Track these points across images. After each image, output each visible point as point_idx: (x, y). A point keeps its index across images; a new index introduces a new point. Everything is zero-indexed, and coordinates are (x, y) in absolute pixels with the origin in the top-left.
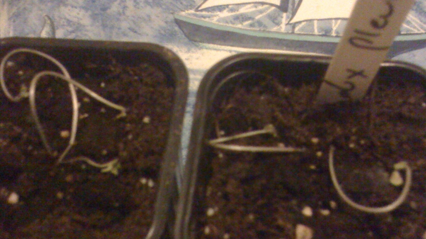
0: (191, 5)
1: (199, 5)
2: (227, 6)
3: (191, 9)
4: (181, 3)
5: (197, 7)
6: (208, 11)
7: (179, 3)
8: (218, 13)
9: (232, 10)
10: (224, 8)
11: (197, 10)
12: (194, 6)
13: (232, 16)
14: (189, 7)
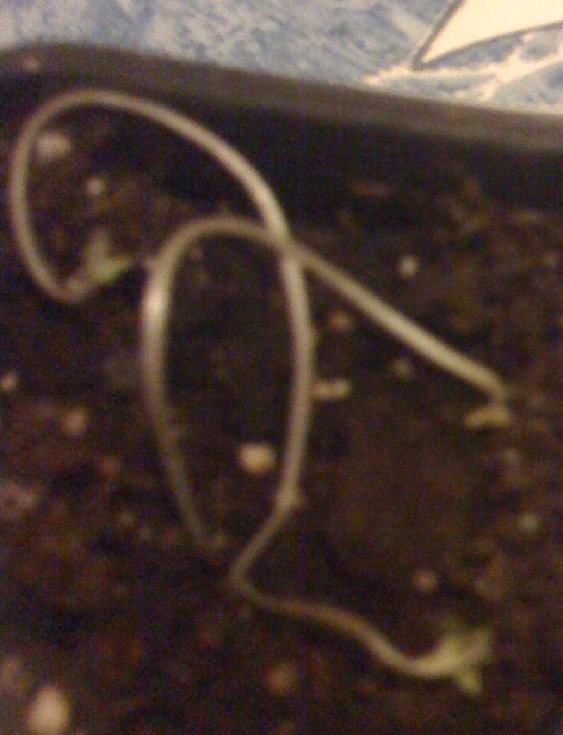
0: (394, 48)
1: (420, 43)
2: (516, 37)
3: (396, 62)
4: (360, 45)
5: (414, 52)
6: (459, 65)
7: (351, 46)
8: (492, 68)
9: (536, 52)
10: (509, 49)
11: (418, 65)
12: (408, 52)
13: (540, 74)
14: (390, 56)
